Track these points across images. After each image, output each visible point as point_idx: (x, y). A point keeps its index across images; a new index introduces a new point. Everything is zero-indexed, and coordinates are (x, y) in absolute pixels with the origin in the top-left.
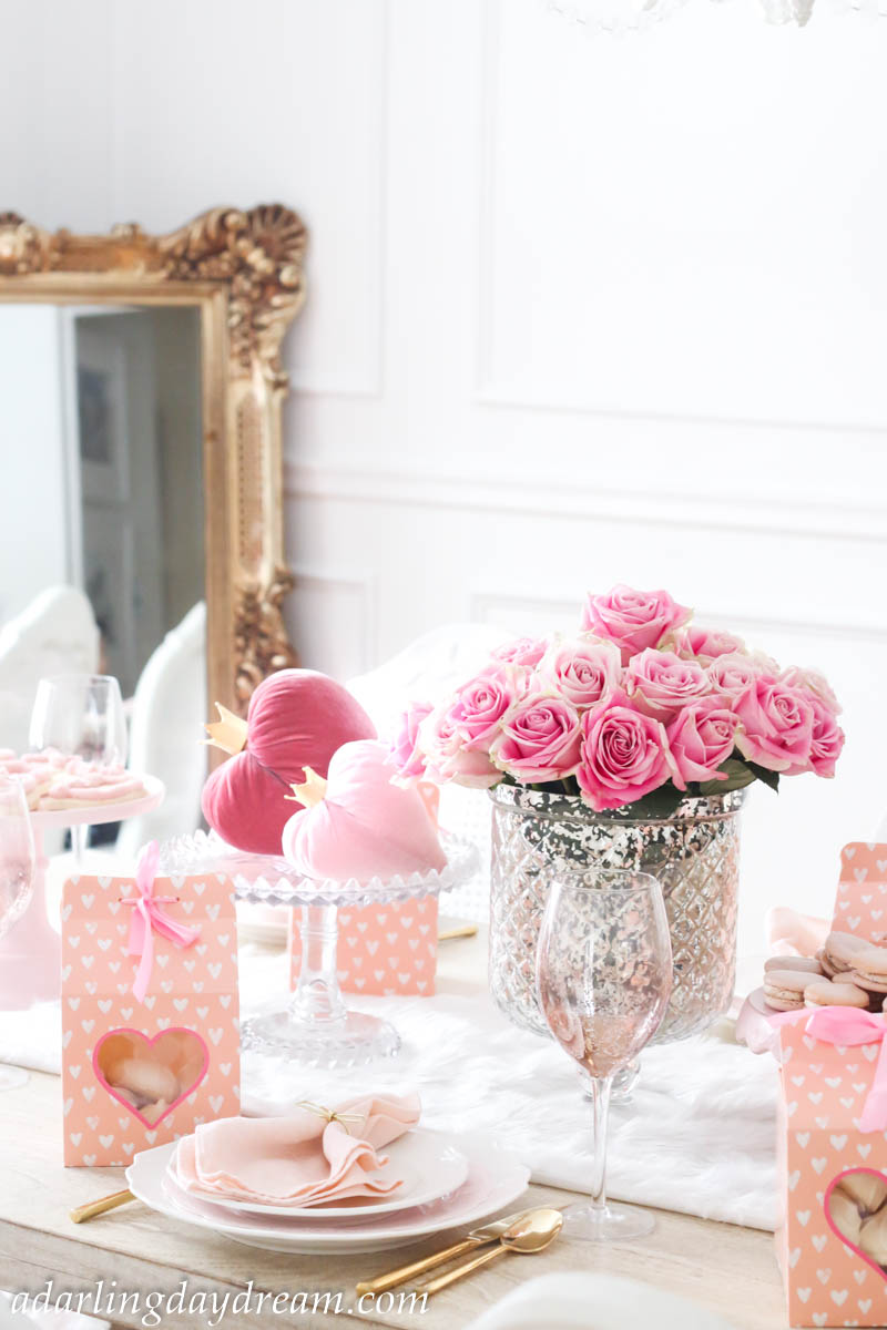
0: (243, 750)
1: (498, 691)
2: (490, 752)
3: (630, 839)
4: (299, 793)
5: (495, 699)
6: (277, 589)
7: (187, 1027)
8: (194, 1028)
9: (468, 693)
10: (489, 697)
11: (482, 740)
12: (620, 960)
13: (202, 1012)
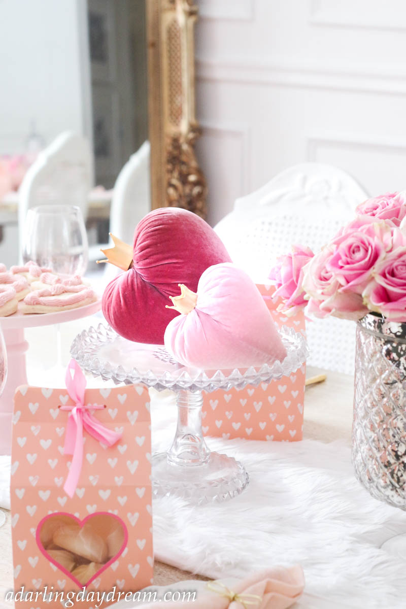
0: (130, 268)
1: (369, 244)
2: (363, 295)
4: (177, 303)
5: (367, 251)
6: (191, 136)
7: (110, 511)
8: (116, 513)
9: (344, 246)
10: (362, 250)
11: (357, 285)
13: (122, 500)
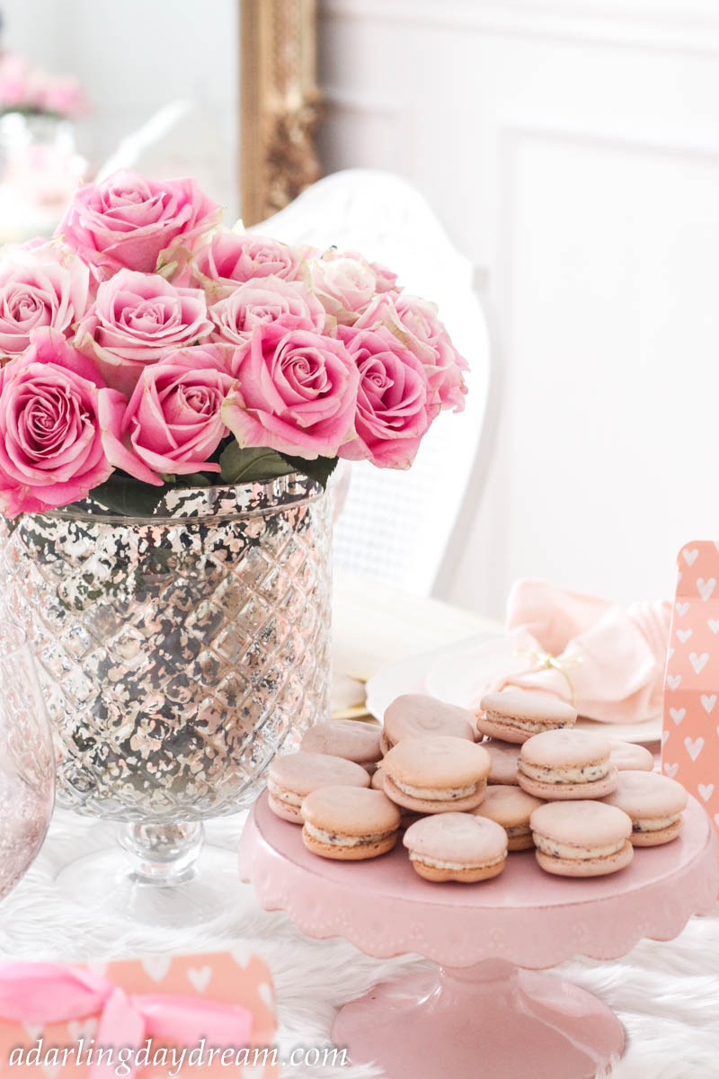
3: (118, 543)
12: (115, 712)
